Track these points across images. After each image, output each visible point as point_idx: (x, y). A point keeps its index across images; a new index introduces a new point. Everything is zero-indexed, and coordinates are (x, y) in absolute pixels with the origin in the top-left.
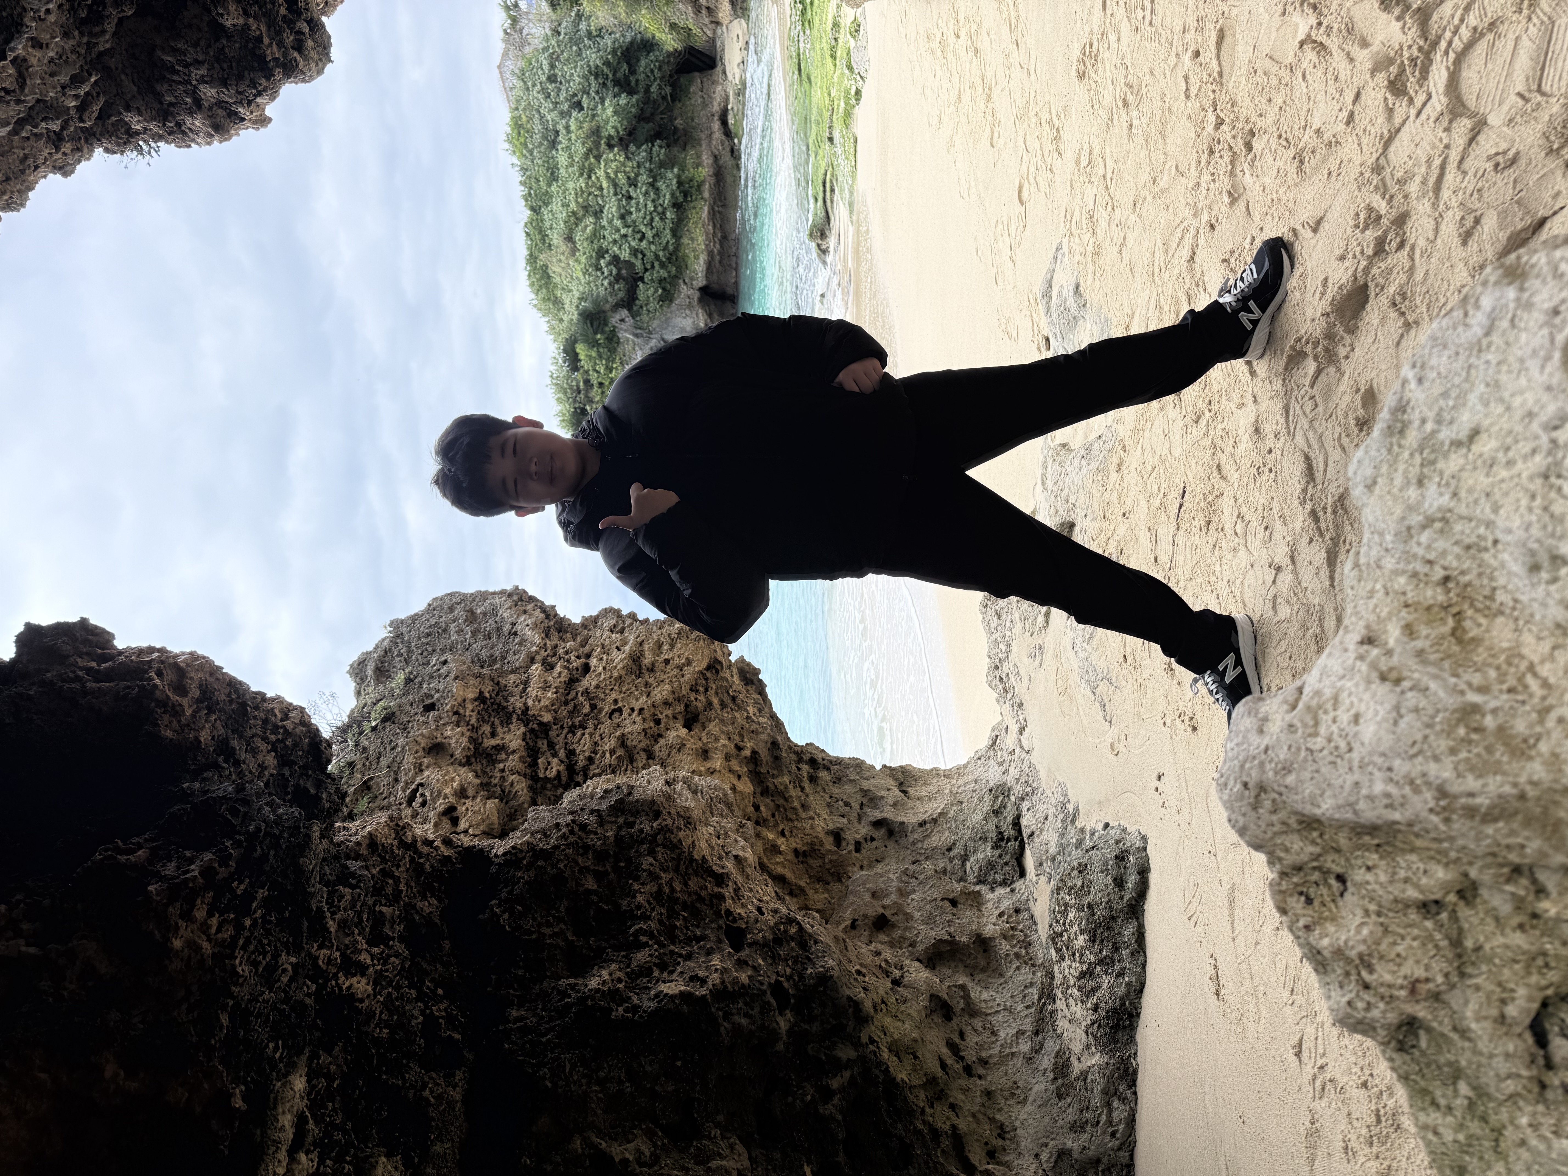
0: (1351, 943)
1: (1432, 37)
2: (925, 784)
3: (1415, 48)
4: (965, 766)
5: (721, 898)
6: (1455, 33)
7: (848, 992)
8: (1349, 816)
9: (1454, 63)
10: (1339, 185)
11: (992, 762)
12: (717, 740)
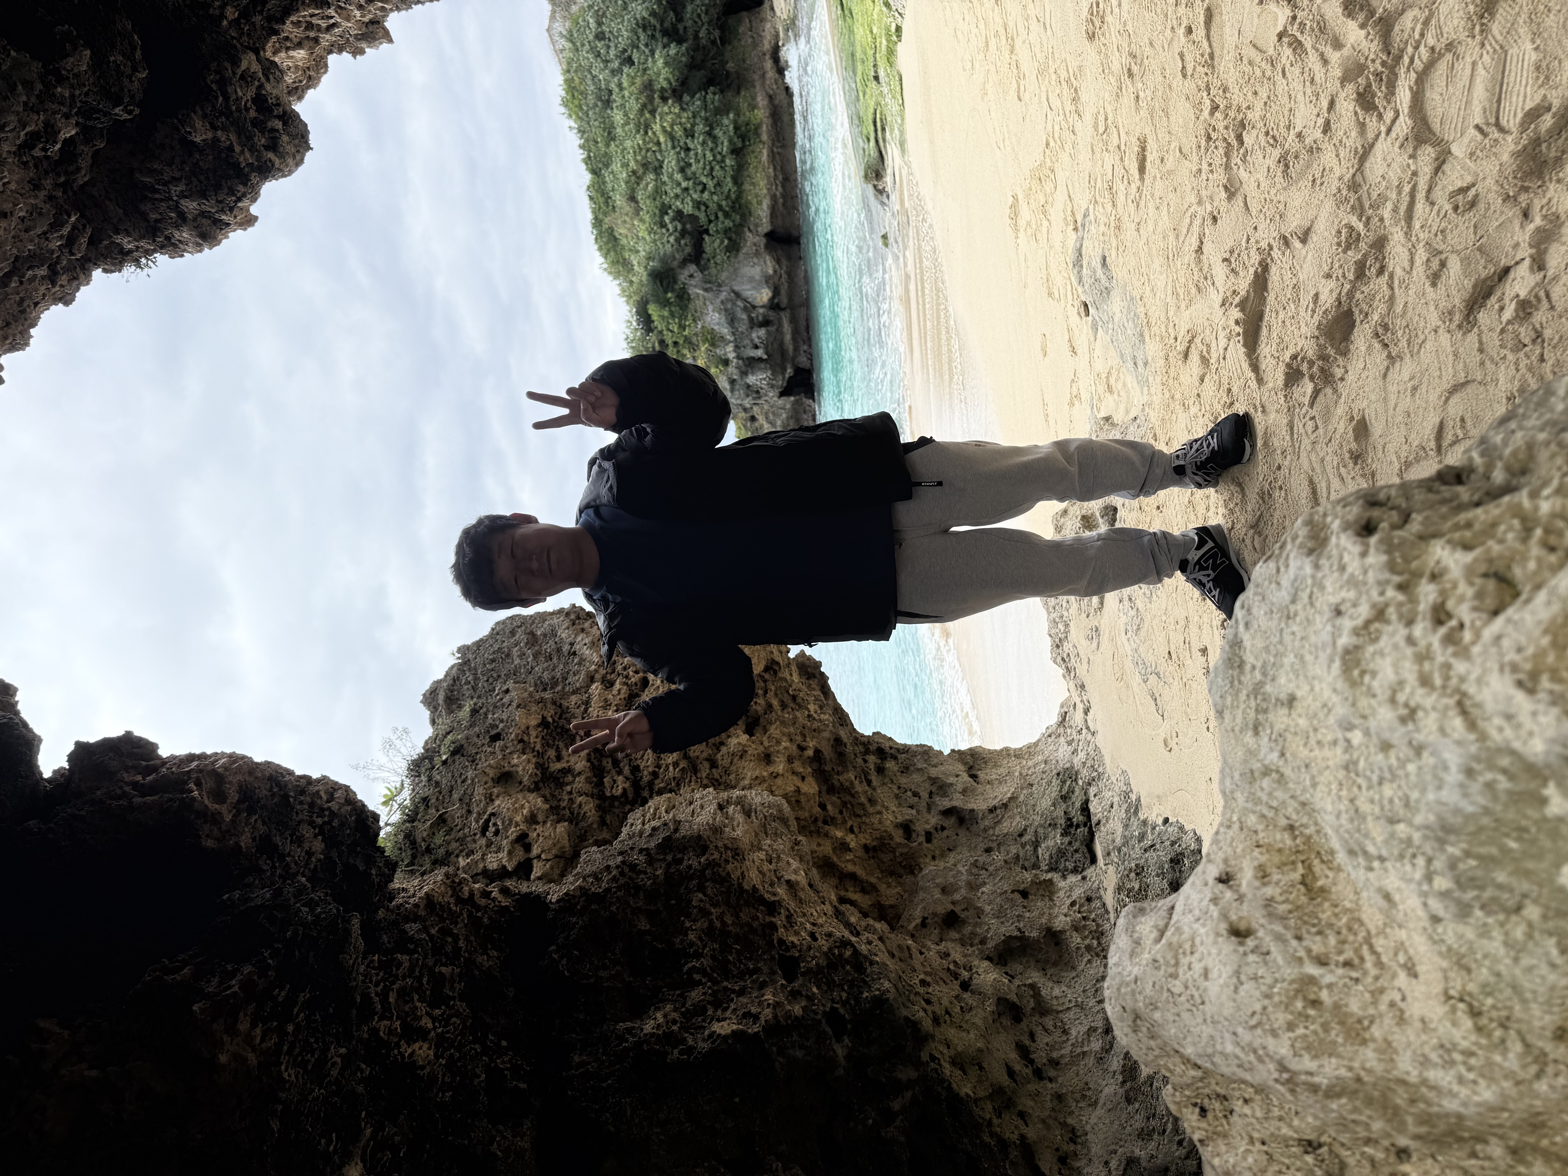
0: (1238, 1169)
1: (1394, 51)
2: (995, 766)
3: (1378, 61)
4: (1036, 744)
5: (773, 927)
6: (1416, 49)
7: (905, 1012)
9: (1416, 82)
10: (1322, 196)
11: (1062, 740)
12: (778, 742)
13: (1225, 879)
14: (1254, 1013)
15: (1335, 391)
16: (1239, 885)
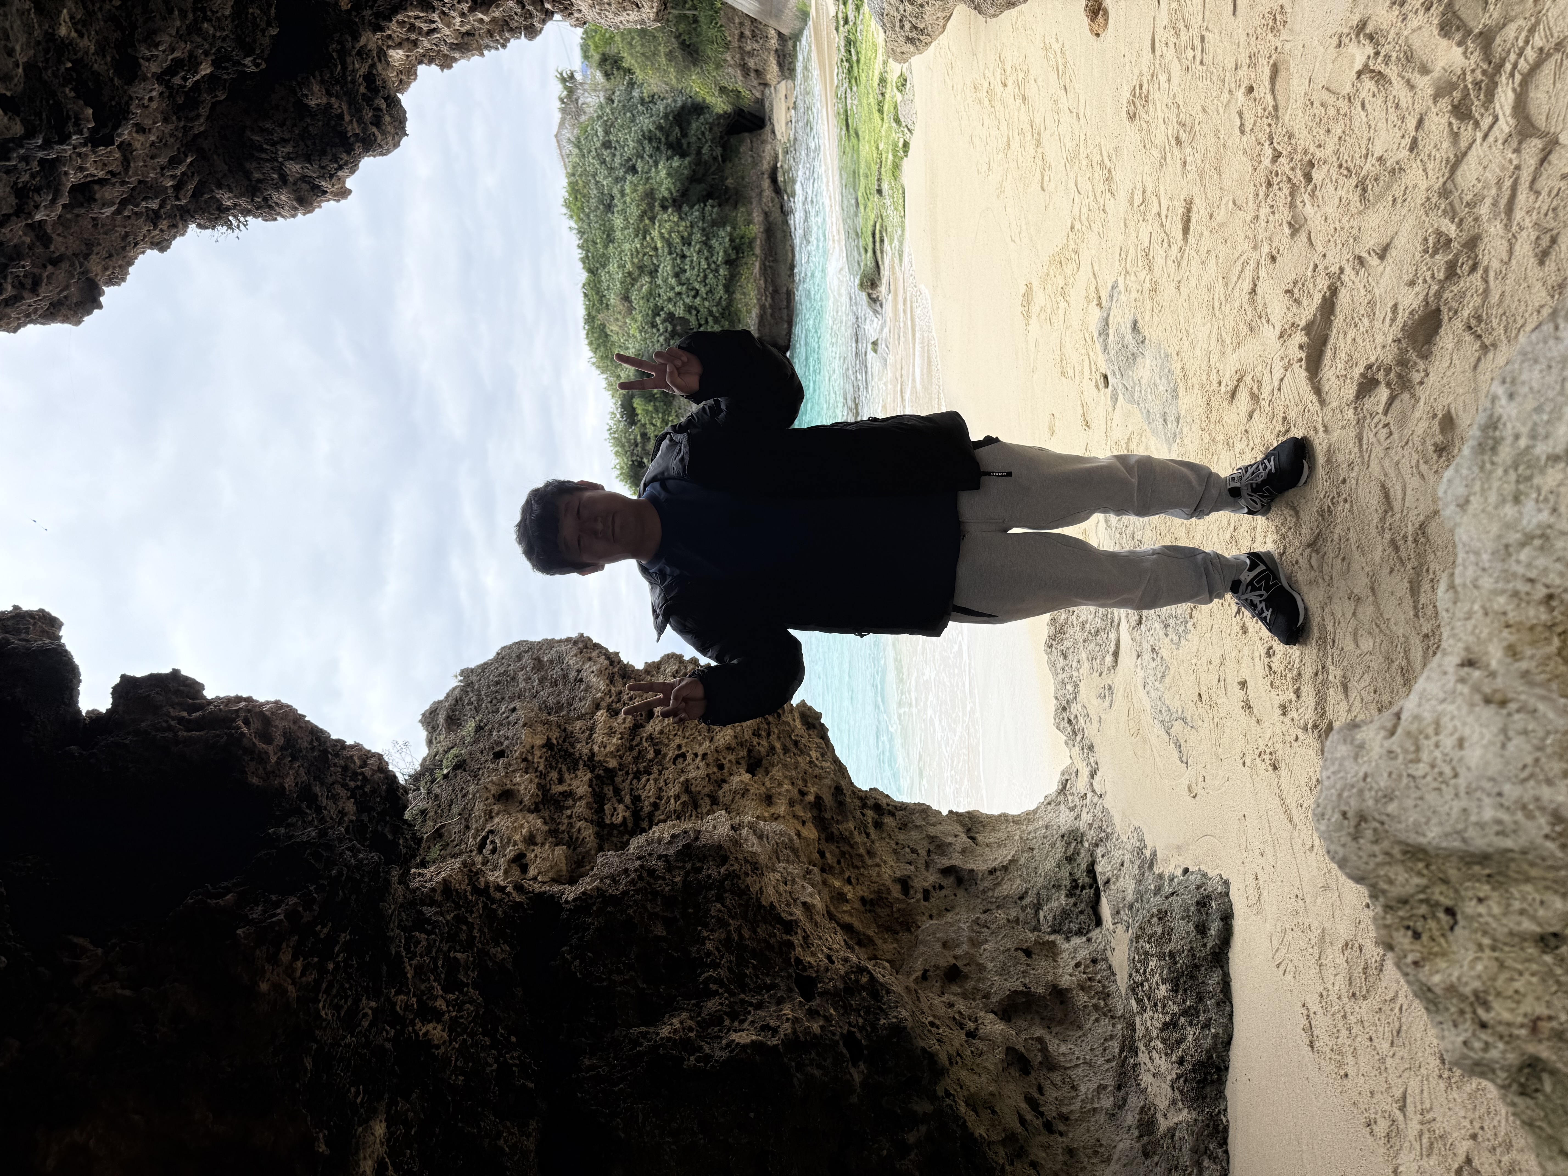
0: (1464, 979)
1: (1496, 60)
2: (994, 829)
3: (1478, 72)
4: (1035, 812)
5: (791, 945)
6: (1520, 55)
7: (922, 1044)
8: (1457, 844)
9: (1521, 85)
10: (1404, 211)
11: (1062, 807)
12: (780, 785)
13: (1469, 663)
14: (1525, 767)
15: (1413, 395)
16: (1488, 665)
